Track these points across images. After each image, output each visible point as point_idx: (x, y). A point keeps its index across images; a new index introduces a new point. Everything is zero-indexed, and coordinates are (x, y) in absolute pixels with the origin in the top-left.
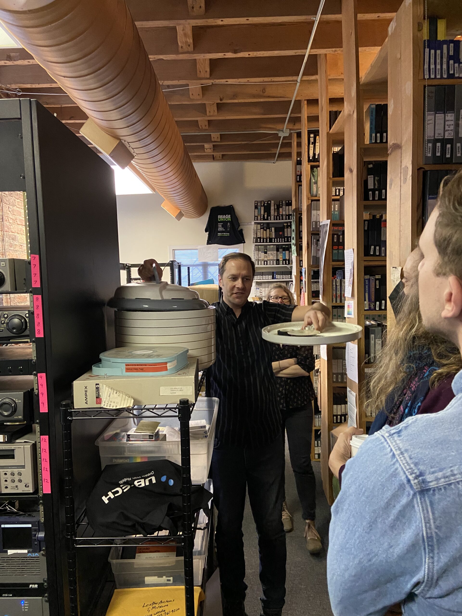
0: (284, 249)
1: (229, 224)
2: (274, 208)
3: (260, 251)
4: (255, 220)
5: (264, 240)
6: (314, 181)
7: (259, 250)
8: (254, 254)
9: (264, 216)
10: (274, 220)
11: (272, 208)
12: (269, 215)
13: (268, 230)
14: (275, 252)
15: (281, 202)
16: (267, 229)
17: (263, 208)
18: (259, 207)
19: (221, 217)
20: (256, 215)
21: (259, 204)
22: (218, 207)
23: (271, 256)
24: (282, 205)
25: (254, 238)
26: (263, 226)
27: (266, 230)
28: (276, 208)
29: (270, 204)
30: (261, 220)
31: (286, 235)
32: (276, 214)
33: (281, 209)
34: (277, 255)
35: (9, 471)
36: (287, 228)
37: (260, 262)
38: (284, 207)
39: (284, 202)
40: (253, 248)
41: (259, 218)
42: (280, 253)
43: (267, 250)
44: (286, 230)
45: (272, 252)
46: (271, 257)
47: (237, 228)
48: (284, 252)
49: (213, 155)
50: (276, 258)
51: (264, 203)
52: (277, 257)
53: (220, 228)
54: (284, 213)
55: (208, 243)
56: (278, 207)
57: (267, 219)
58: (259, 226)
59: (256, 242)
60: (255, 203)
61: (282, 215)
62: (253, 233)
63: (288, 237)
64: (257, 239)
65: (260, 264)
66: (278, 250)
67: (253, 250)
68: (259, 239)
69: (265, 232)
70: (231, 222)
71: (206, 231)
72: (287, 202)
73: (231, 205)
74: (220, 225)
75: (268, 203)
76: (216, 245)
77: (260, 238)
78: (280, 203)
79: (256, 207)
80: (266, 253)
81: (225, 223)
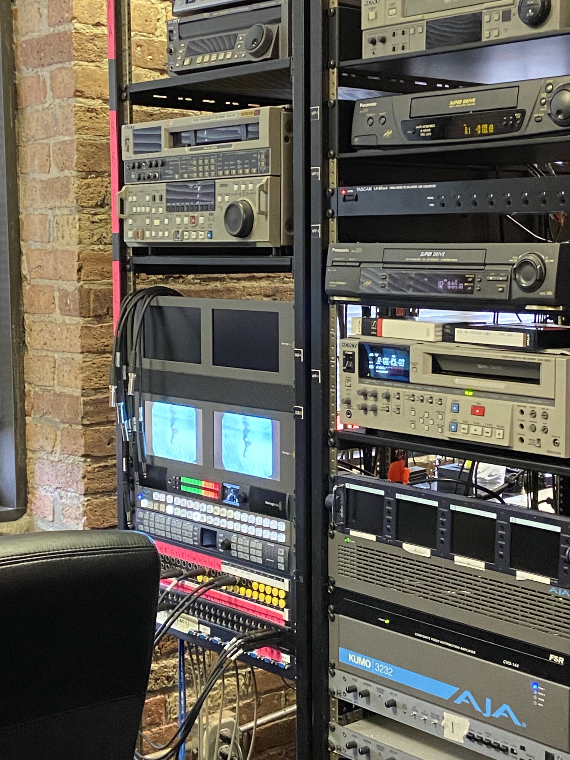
35: (528, 407)
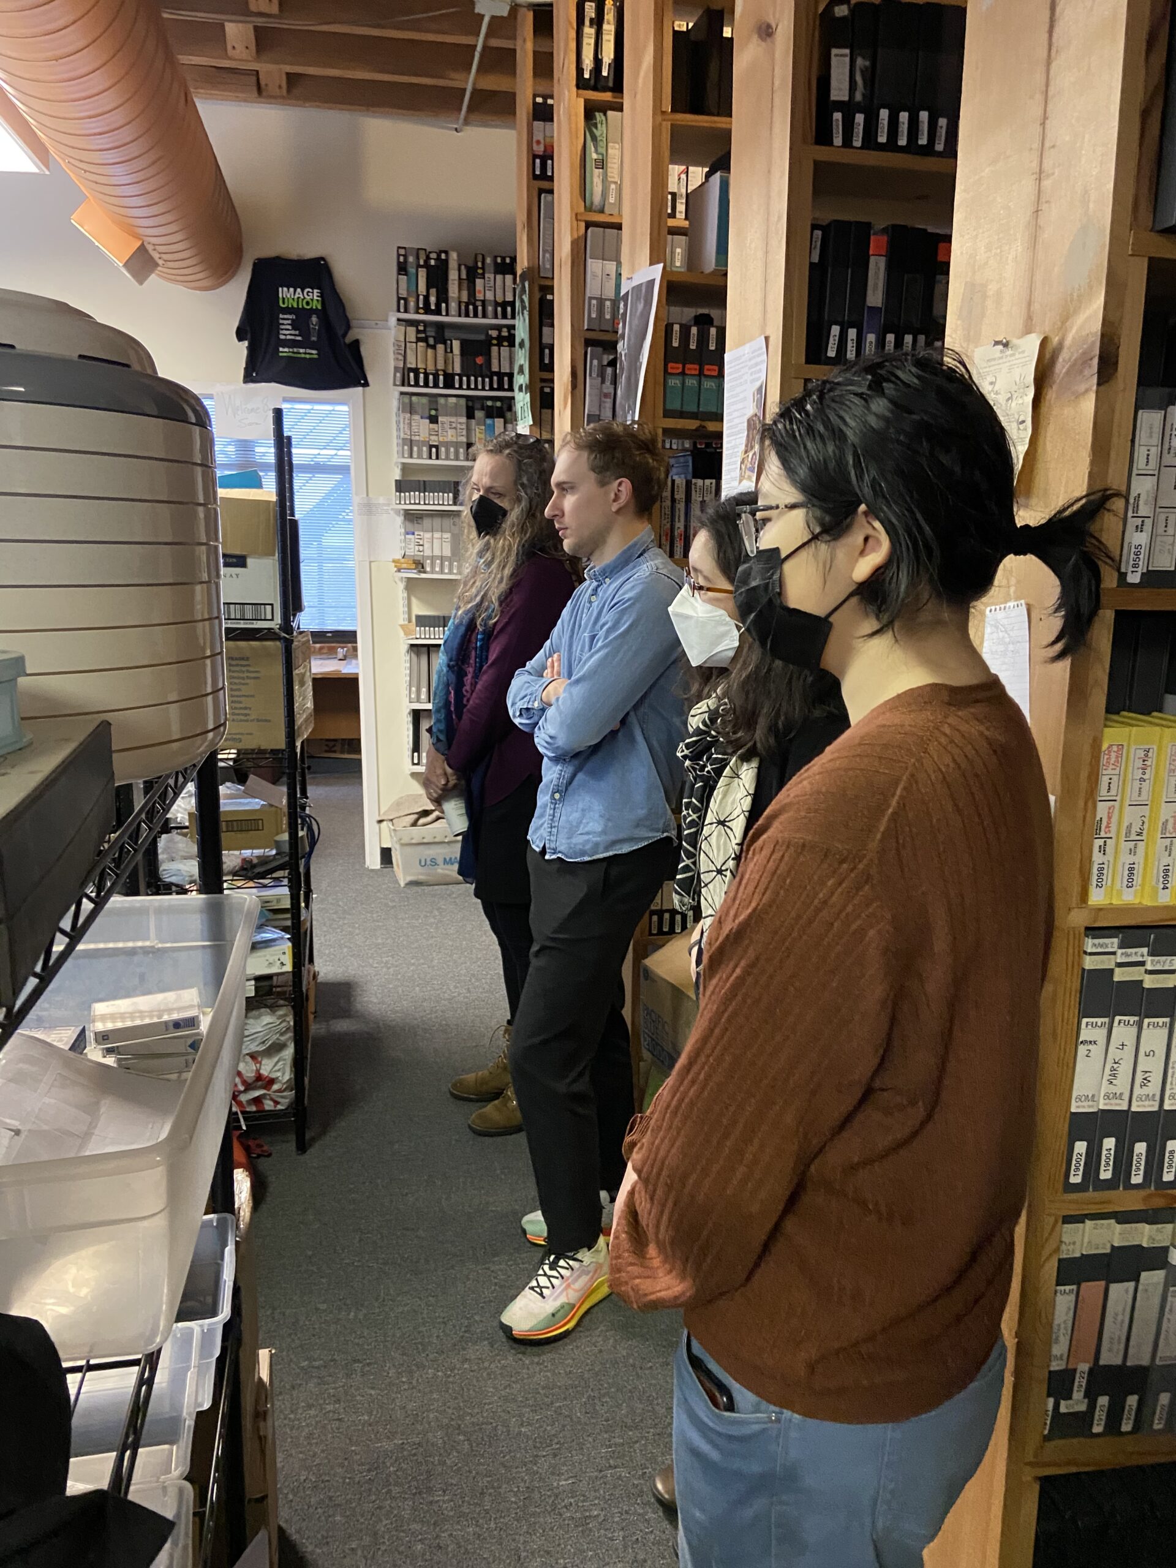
0: (491, 413)
1: (314, 319)
2: (460, 279)
3: (416, 413)
4: (399, 311)
5: (429, 378)
6: (595, 156)
7: (411, 410)
8: (398, 423)
9: (427, 298)
10: (460, 316)
11: (453, 275)
12: (443, 297)
13: (440, 347)
14: (464, 420)
15: (480, 258)
16: (436, 342)
17: (422, 274)
18: (412, 270)
19: (288, 295)
20: (403, 293)
21: (411, 259)
22: (278, 259)
23: (451, 432)
24: (483, 268)
25: (396, 369)
26: (424, 331)
27: (434, 347)
28: (464, 276)
29: (446, 261)
30: (417, 313)
31: (495, 368)
32: (465, 298)
33: (479, 282)
34: (468, 429)
36: (499, 345)
37: (415, 449)
38: (489, 276)
39: (488, 260)
40: (395, 403)
41: (412, 304)
42: (478, 424)
43: (436, 410)
44: (495, 349)
45: (453, 419)
46: (450, 436)
47: (340, 332)
48: (489, 421)
49: (257, 72)
50: (464, 439)
51: (428, 258)
52: (468, 436)
53: (287, 332)
54: (489, 296)
55: (248, 378)
56: (472, 274)
57: (438, 312)
58: (412, 330)
59: (403, 385)
60: (399, 255)
61: (483, 302)
62: (392, 356)
63: (500, 375)
64: (408, 375)
65: (415, 455)
66: (470, 415)
67: (395, 410)
68: (412, 375)
69: (430, 351)
70: (323, 314)
71: (241, 335)
72: (499, 260)
73: (323, 259)
74: (286, 322)
75: (438, 259)
76: (273, 385)
77: (416, 371)
78: (476, 263)
79: (402, 269)
80: (434, 420)
81: (301, 316)
